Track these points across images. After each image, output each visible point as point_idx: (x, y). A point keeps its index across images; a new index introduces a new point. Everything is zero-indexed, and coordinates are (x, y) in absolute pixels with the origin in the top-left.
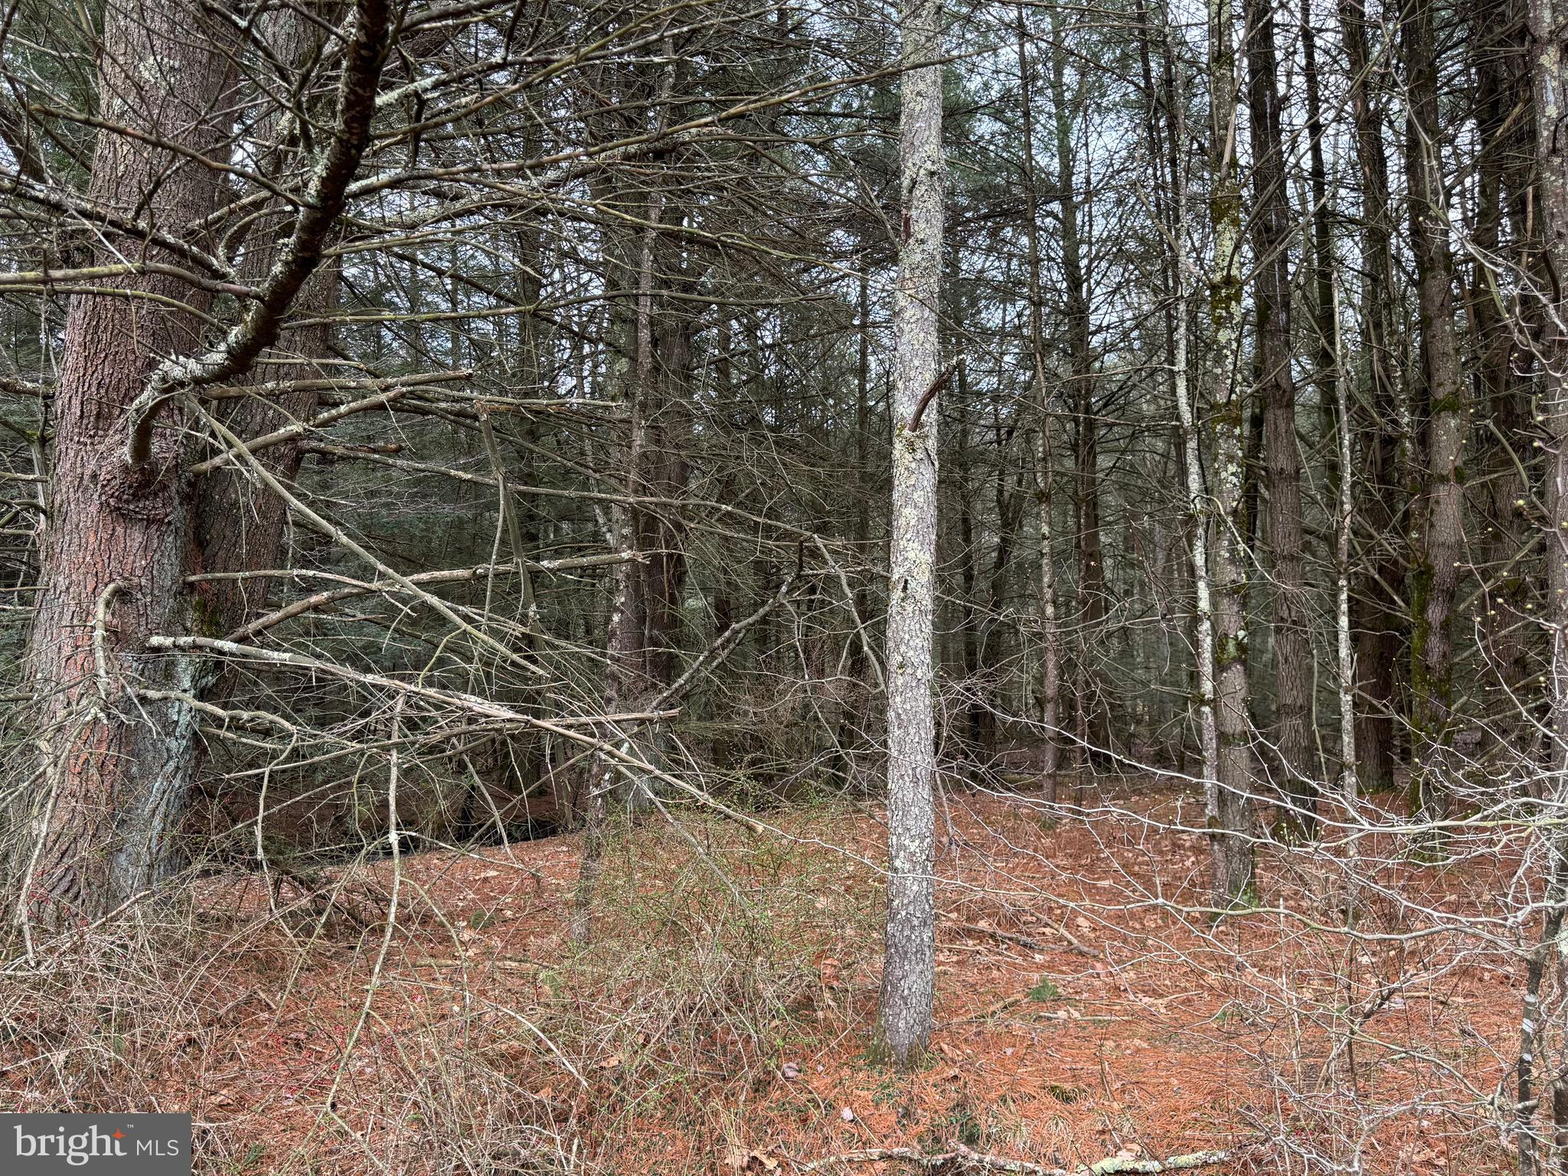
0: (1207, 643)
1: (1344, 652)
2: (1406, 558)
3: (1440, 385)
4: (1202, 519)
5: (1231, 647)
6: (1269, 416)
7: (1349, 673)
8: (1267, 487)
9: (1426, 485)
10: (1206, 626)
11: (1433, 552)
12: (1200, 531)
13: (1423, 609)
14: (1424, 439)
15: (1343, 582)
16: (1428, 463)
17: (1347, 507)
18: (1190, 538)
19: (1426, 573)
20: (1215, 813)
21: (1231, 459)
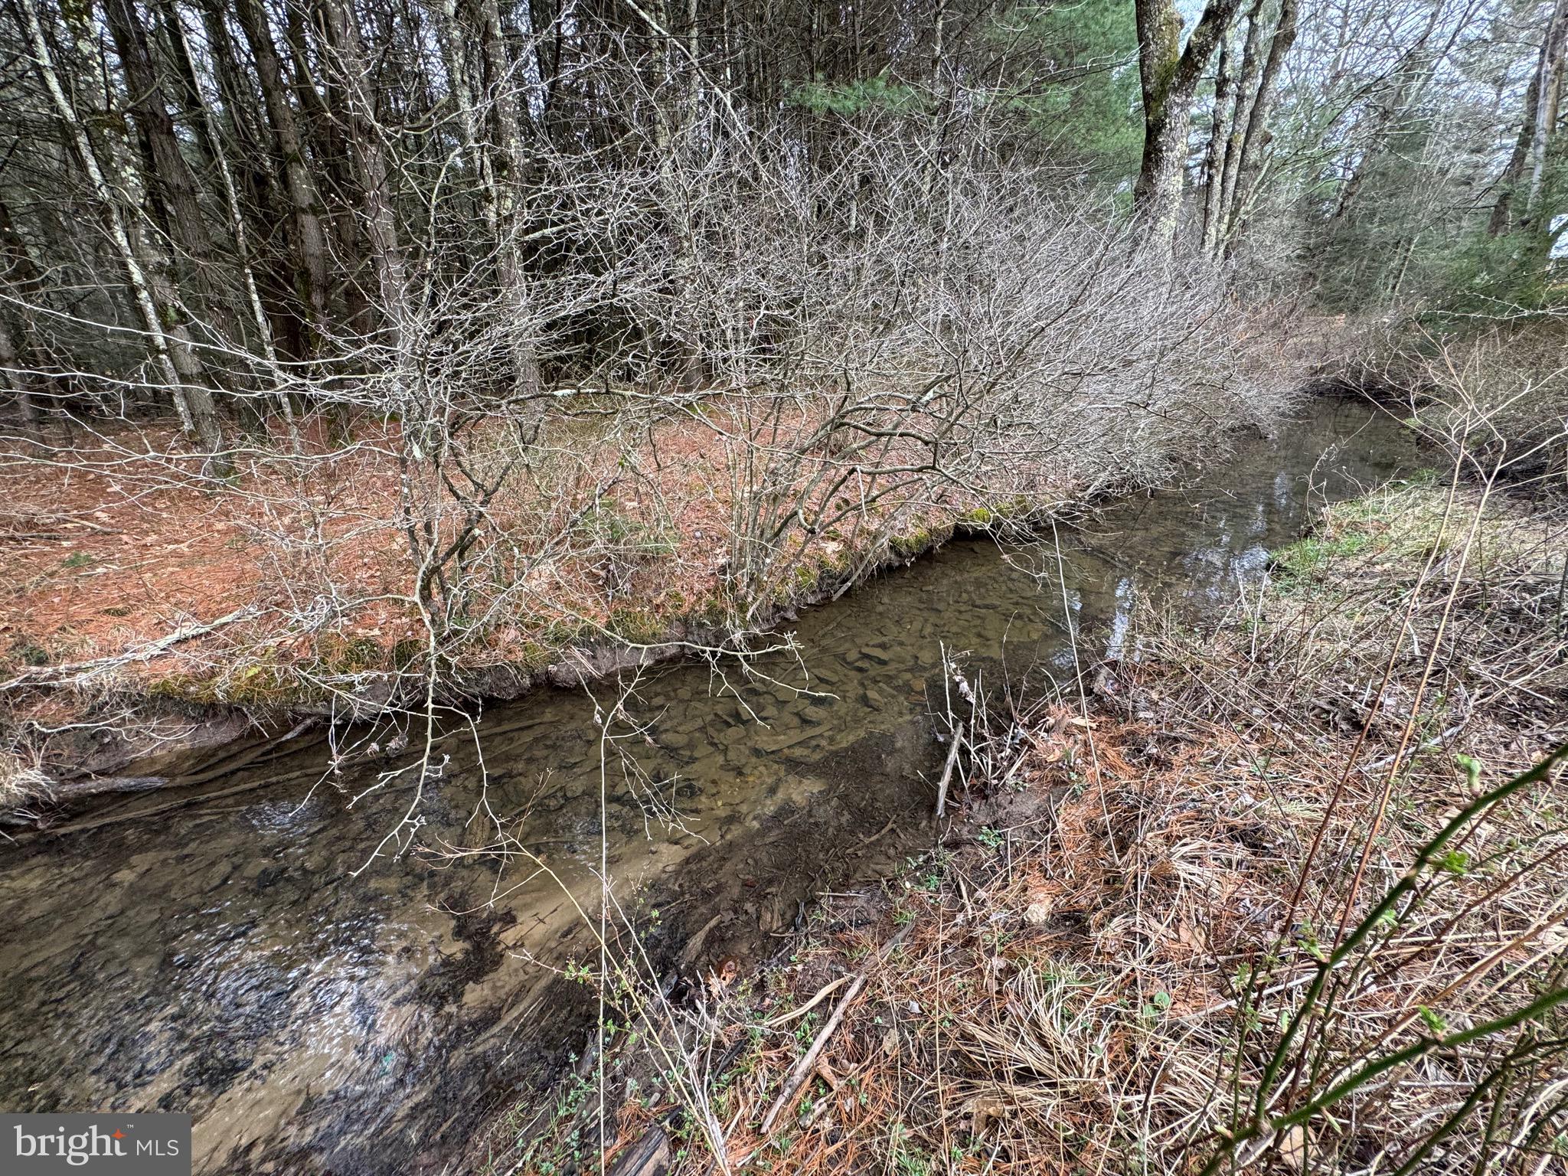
0: (150, 308)
1: (260, 319)
2: (289, 261)
3: (287, 142)
4: (113, 207)
5: (172, 313)
6: (154, 137)
7: (268, 333)
8: (170, 202)
9: (295, 213)
10: (144, 294)
11: (307, 259)
12: (115, 217)
13: (309, 297)
14: (284, 179)
15: (247, 271)
16: (291, 199)
17: (238, 217)
18: (108, 224)
19: (305, 273)
20: (192, 427)
21: (127, 162)
